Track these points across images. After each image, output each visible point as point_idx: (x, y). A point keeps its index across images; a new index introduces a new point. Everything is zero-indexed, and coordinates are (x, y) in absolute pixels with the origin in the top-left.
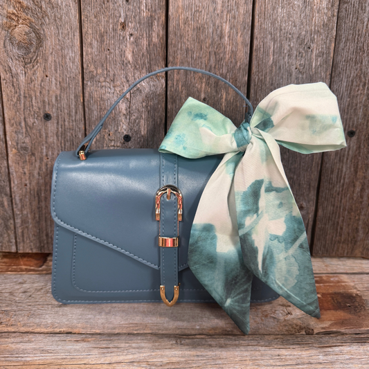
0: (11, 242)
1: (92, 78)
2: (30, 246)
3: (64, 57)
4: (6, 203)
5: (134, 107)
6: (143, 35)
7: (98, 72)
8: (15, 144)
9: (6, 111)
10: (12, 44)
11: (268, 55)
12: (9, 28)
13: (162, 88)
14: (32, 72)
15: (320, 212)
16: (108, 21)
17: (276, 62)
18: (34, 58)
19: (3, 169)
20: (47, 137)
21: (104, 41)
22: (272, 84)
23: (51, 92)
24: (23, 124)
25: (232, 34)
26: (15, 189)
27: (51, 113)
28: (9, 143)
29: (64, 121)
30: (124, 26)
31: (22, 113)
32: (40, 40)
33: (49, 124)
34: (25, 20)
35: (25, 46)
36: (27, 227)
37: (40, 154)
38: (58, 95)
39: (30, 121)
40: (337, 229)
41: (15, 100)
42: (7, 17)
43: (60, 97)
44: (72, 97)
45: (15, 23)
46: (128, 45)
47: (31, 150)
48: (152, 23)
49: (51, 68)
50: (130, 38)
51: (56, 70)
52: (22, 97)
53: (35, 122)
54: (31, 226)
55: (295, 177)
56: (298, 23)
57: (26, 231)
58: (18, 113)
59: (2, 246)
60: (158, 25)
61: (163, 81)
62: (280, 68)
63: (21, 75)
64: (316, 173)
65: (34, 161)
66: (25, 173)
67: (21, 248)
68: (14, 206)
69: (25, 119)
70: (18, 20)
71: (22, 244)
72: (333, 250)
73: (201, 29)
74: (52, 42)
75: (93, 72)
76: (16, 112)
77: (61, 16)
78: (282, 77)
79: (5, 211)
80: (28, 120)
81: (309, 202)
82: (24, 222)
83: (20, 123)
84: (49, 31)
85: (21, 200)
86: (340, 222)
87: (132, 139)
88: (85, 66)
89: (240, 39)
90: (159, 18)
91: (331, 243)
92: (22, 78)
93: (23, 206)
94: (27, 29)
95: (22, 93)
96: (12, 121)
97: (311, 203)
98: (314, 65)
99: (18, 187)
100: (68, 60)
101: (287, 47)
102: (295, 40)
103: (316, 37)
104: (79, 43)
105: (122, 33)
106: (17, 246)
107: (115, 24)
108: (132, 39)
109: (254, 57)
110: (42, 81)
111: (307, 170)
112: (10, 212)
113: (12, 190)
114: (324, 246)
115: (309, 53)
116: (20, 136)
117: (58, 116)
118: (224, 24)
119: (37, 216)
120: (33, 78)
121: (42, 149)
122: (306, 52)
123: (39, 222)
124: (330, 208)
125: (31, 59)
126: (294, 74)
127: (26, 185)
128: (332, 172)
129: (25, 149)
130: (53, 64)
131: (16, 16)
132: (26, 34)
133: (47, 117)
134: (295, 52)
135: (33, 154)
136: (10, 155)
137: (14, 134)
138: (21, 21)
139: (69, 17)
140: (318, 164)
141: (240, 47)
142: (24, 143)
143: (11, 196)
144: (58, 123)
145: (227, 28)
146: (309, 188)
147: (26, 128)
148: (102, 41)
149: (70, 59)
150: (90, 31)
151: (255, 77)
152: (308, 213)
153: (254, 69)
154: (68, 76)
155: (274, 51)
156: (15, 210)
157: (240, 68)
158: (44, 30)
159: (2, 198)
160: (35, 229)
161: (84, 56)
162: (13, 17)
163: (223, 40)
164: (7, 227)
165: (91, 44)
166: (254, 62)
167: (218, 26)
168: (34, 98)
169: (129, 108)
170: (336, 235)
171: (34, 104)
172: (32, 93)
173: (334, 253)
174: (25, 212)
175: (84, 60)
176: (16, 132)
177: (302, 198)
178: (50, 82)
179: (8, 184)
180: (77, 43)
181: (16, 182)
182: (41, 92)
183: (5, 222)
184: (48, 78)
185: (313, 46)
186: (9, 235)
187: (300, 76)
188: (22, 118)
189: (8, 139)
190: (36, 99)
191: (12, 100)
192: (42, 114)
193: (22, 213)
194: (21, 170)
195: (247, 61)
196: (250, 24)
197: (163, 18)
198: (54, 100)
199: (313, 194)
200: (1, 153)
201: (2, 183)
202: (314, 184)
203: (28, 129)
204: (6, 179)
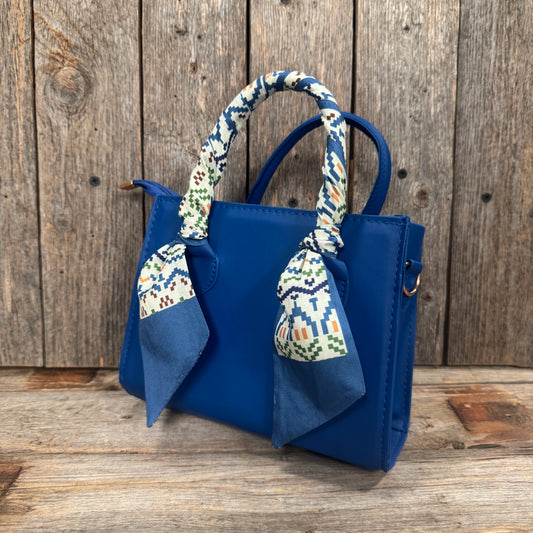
0: (37, 353)
1: (154, 131)
3: (119, 105)
4: (33, 298)
6: (218, 78)
7: (162, 124)
8: (50, 217)
9: (41, 174)
10: (55, 90)
11: (375, 100)
12: (52, 71)
13: (242, 143)
14: (77, 125)
15: (454, 304)
16: (175, 62)
17: (385, 109)
18: (81, 107)
19: (33, 251)
20: (93, 207)
21: (169, 86)
23: (101, 150)
24: (62, 191)
25: (328, 76)
26: (46, 277)
27: (100, 177)
28: (43, 215)
29: (117, 186)
30: (195, 67)
31: (62, 176)
32: (90, 85)
33: (97, 190)
34: (71, 61)
35: (71, 93)
36: (60, 331)
37: (82, 230)
38: (110, 153)
39: (72, 186)
40: (478, 327)
41: (53, 159)
42: (49, 58)
43: (113, 156)
44: (128, 155)
45: (59, 65)
46: (200, 90)
47: (72, 225)
48: (230, 64)
49: (101, 120)
50: (202, 82)
51: (108, 122)
52: (63, 156)
53: (78, 188)
54: (65, 329)
56: (409, 61)
57: (58, 335)
58: (56, 177)
59: (24, 358)
60: (237, 66)
61: (244, 134)
62: (390, 116)
63: (63, 129)
64: (444, 250)
65: (74, 239)
66: (61, 256)
68: (45, 301)
69: (65, 184)
70: (63, 61)
72: (475, 356)
74: (104, 87)
75: (155, 123)
76: (54, 175)
77: (118, 56)
78: (394, 128)
79: (32, 309)
80: (69, 185)
81: (438, 289)
82: (56, 323)
83: (59, 189)
84: (102, 74)
85: (54, 292)
86: (481, 316)
88: (145, 116)
89: (338, 82)
90: (238, 57)
91: (472, 347)
92: (64, 132)
93: (56, 301)
94: (74, 72)
95: (63, 151)
96: (49, 187)
97: (441, 291)
98: (432, 111)
99: (51, 274)
100: (124, 110)
101: (397, 91)
102: (407, 82)
103: (432, 78)
104: (138, 88)
105: (192, 76)
106: (44, 357)
107: (184, 65)
108: (205, 83)
109: (357, 102)
110: (90, 135)
112: (38, 310)
113: (43, 279)
114: (463, 352)
115: (426, 98)
116: (58, 206)
117: (108, 180)
118: (319, 64)
119: (75, 314)
120: (79, 132)
121: (86, 223)
122: (422, 96)
123: (77, 323)
124: (466, 298)
125: (77, 108)
126: (408, 123)
127: (62, 272)
128: (465, 248)
129: (64, 223)
130: (105, 114)
131: (61, 57)
132: (73, 78)
133: (95, 181)
134: (408, 97)
135: (74, 230)
137: (50, 204)
138: (67, 63)
139: (127, 57)
140: (446, 239)
141: (339, 91)
142: (61, 215)
143: (41, 288)
144: (108, 189)
145: (322, 69)
146: (437, 270)
147: (66, 196)
148: (167, 86)
149: (126, 108)
150: (153, 74)
152: (437, 305)
154: (123, 129)
155: (381, 96)
156: (45, 306)
158: (94, 73)
159: (29, 290)
160: (71, 334)
161: (145, 104)
162: (58, 58)
164: (32, 331)
165: (153, 89)
166: (358, 110)
167: (312, 67)
168: (78, 157)
170: (478, 335)
171: (78, 165)
172: (77, 151)
173: (477, 360)
174: (58, 310)
175: (144, 109)
176: (52, 202)
177: (427, 284)
178: (101, 137)
179: (38, 270)
181: (49, 268)
182: (87, 150)
183: (30, 324)
184: (97, 132)
185: (430, 88)
186: (34, 343)
187: (416, 126)
188: (62, 182)
189: (41, 210)
190: (80, 158)
191: (50, 160)
192: (88, 178)
193: (54, 311)
194: (57, 252)
196: (351, 64)
197: (244, 57)
198: (104, 159)
199: (442, 278)
200: (31, 230)
201: (30, 270)
202: (443, 265)
203: (69, 197)
204: (36, 264)
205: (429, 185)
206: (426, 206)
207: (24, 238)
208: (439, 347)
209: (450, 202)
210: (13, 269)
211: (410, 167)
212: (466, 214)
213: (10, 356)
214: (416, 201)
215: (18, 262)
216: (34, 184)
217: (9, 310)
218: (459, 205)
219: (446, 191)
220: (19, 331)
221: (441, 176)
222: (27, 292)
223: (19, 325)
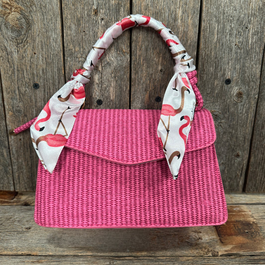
0: (10, 184)
1: (71, 54)
2: (25, 186)
3: (48, 38)
4: (5, 154)
5: (105, 78)
6: (112, 19)
7: (76, 50)
8: (11, 108)
10: (7, 28)
11: (213, 34)
12: (4, 15)
13: (127, 62)
14: (23, 50)
15: (252, 159)
16: (83, 8)
17: (219, 40)
18: (25, 39)
19: (2, 127)
20: (36, 102)
21: (80, 25)
22: (216, 58)
23: (38, 66)
24: (17, 92)
25: (184, 17)
26: (12, 142)
27: (39, 83)
28: (7, 107)
29: (50, 89)
30: (96, 12)
31: (16, 83)
32: (29, 24)
33: (38, 91)
34: (16, 8)
35: (17, 30)
36: (22, 172)
37: (31, 115)
38: (45, 68)
39: (23, 89)
41: (10, 73)
42: (2, 7)
43: (46, 70)
44: (56, 70)
45: (8, 11)
46: (100, 27)
47: (24, 112)
48: (119, 10)
49: (38, 47)
50: (101, 22)
51: (42, 49)
52: (16, 71)
53: (26, 91)
54: (25, 171)
55: (234, 131)
56: (238, 7)
57: (21, 175)
58: (13, 84)
59: (3, 186)
60: (124, 11)
61: (128, 56)
62: (223, 45)
63: (14, 53)
64: (250, 129)
65: (26, 121)
67: (18, 188)
68: (12, 156)
69: (18, 88)
70: (11, 8)
71: (18, 185)
72: (262, 188)
73: (159, 13)
74: (38, 26)
75: (72, 49)
76: (11, 83)
77: (46, 5)
78: (224, 52)
79: (5, 160)
80: (20, 88)
81: (244, 151)
82: (20, 168)
83: (15, 91)
84: (36, 17)
85: (17, 151)
87: (103, 103)
88: (65, 45)
89: (190, 21)
90: (125, 5)
91: (261, 183)
92: (15, 55)
93: (18, 156)
94: (18, 16)
95: (16, 68)
96: (9, 90)
97: (246, 152)
98: (250, 42)
99: (14, 141)
100: (52, 41)
101: (228, 27)
102: (235, 22)
103: (252, 19)
104: (60, 26)
105: (95, 18)
106: (14, 186)
107: (90, 10)
108: (103, 22)
109: (202, 36)
110: (31, 57)
111: (243, 126)
112: (8, 161)
113: (10, 144)
114: (255, 185)
115: (247, 32)
116: (15, 101)
117: (44, 85)
118: (178, 9)
119: (30, 163)
120: (24, 55)
121: (32, 111)
122: (244, 31)
123: (31, 168)
124: (260, 156)
125: (22, 40)
126: (234, 49)
127: (20, 140)
129: (19, 111)
130: (40, 44)
131: (9, 5)
132: (18, 20)
133: (36, 86)
134: (235, 32)
135: (26, 116)
136: (8, 117)
137: (10, 100)
138: (13, 9)
139: (52, 5)
140: (252, 121)
141: (190, 28)
142: (17, 107)
143: (9, 148)
144: (44, 91)
145: (180, 13)
146: (245, 140)
147: (20, 95)
148: (79, 25)
149: (53, 40)
150: (69, 17)
151: (202, 52)
152: (243, 160)
153: (202, 46)
154: (52, 53)
155: (218, 31)
156: (12, 159)
157: (190, 45)
158: (32, 16)
159: (2, 149)
160: (28, 174)
161: (65, 37)
162: (7, 6)
163: (176, 22)
164: (6, 172)
165: (70, 27)
166: (202, 40)
167: (173, 11)
169: (101, 78)
171: (25, 76)
172: (24, 67)
173: (262, 190)
174: (20, 161)
175: (65, 40)
176: (12, 99)
177: (238, 148)
178: (38, 58)
179: (6, 139)
180: (59, 26)
181: (13, 137)
182: (30, 67)
183: (4, 168)
184: (36, 55)
185: (250, 26)
186: (8, 178)
187: (239, 51)
188: (16, 87)
189: (5, 103)
190: (26, 72)
191: (8, 73)
192: (32, 84)
193: (18, 162)
195: (196, 39)
196: (199, 9)
197: (128, 5)
198: (41, 73)
199: (247, 144)
201: (2, 139)
202: (249, 137)
204: (5, 135)
205: (244, 89)
206: (241, 102)
208: (241, 183)
209: (256, 100)
211: (233, 77)
214: (235, 99)
218: (261, 101)
219: (254, 93)
221: (252, 83)
222: (1, 151)
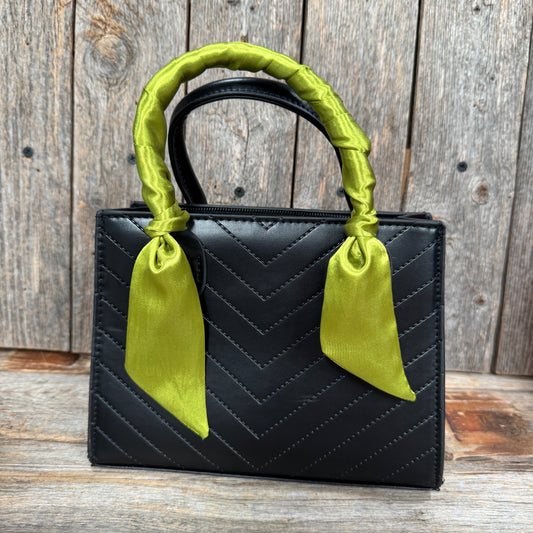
0: (63, 336)
4: (62, 279)
5: (252, 150)
8: (84, 195)
9: (76, 149)
10: (95, 59)
11: (437, 86)
12: (92, 38)
13: (291, 125)
14: (117, 97)
15: (507, 310)
16: (225, 34)
17: (448, 96)
18: (122, 79)
19: (64, 229)
20: (129, 186)
22: (442, 125)
24: (98, 167)
25: (389, 57)
26: (77, 257)
28: (76, 192)
31: (99, 152)
32: (132, 55)
33: (134, 168)
34: (114, 28)
35: (112, 63)
36: (88, 315)
39: (109, 163)
41: (90, 133)
42: (91, 25)
45: (100, 32)
47: (106, 204)
48: (283, 39)
52: (100, 130)
53: (114, 166)
55: (473, 256)
56: (477, 45)
57: (87, 320)
58: (92, 152)
59: (49, 342)
60: (291, 42)
62: (453, 104)
63: (102, 101)
67: (77, 345)
68: (74, 284)
69: (101, 160)
70: (106, 28)
72: (525, 367)
73: (349, 49)
74: (147, 59)
76: (90, 150)
77: (163, 25)
78: (456, 116)
79: (61, 290)
80: (105, 162)
81: (491, 293)
82: (86, 306)
83: (94, 165)
84: (146, 44)
85: (84, 274)
87: (246, 194)
89: (399, 64)
91: (523, 356)
92: (103, 104)
93: (86, 284)
94: (116, 41)
95: (101, 125)
96: (84, 163)
97: (495, 294)
98: (499, 101)
99: (82, 256)
101: (462, 77)
102: (473, 68)
103: (501, 64)
106: (71, 342)
107: (234, 38)
109: (418, 88)
110: (129, 110)
111: (489, 247)
112: (66, 292)
113: (73, 260)
114: (513, 361)
115: (493, 86)
116: (93, 184)
118: (379, 44)
120: (118, 105)
121: (121, 203)
122: (489, 84)
124: (521, 304)
125: (118, 79)
126: (471, 112)
127: (94, 253)
128: (524, 251)
129: (98, 202)
131: (103, 23)
132: (115, 46)
133: (133, 159)
134: (474, 84)
136: (76, 210)
137: (84, 181)
138: (109, 30)
139: (173, 27)
140: (504, 239)
141: (399, 74)
142: (96, 193)
143: (71, 269)
145: (382, 49)
146: (492, 273)
147: (102, 173)
151: (419, 115)
152: (490, 310)
153: (418, 104)
155: (445, 82)
156: (74, 288)
157: (399, 102)
158: (138, 43)
159: (58, 270)
162: (100, 24)
163: (377, 64)
164: (59, 313)
166: (418, 95)
167: (371, 47)
168: (116, 132)
169: (246, 151)
171: (116, 140)
172: (115, 125)
173: (527, 370)
174: (88, 293)
176: (87, 178)
177: (481, 287)
179: (68, 250)
181: (80, 249)
182: (126, 125)
183: (58, 306)
185: (498, 76)
186: (61, 326)
187: (480, 116)
188: (98, 158)
189: (75, 186)
190: (119, 133)
191: (86, 134)
192: (126, 155)
193: (84, 294)
194: (89, 232)
197: (299, 32)
199: (497, 282)
200: (63, 207)
201: (60, 250)
202: (500, 267)
203: (105, 174)
204: (67, 243)
205: (491, 180)
206: (486, 203)
207: (55, 216)
208: (488, 354)
209: (511, 201)
210: (42, 247)
211: (471, 160)
212: (527, 215)
213: (35, 339)
214: (475, 197)
215: (48, 241)
216: (68, 158)
217: (37, 290)
218: (520, 204)
219: (507, 189)
220: (46, 313)
221: (503, 171)
222: (56, 272)
223: (46, 306)
